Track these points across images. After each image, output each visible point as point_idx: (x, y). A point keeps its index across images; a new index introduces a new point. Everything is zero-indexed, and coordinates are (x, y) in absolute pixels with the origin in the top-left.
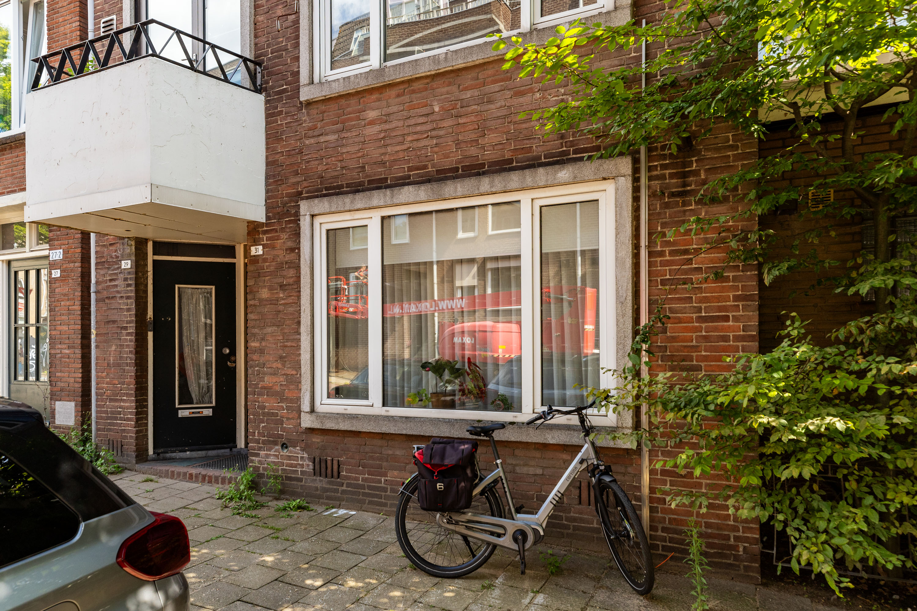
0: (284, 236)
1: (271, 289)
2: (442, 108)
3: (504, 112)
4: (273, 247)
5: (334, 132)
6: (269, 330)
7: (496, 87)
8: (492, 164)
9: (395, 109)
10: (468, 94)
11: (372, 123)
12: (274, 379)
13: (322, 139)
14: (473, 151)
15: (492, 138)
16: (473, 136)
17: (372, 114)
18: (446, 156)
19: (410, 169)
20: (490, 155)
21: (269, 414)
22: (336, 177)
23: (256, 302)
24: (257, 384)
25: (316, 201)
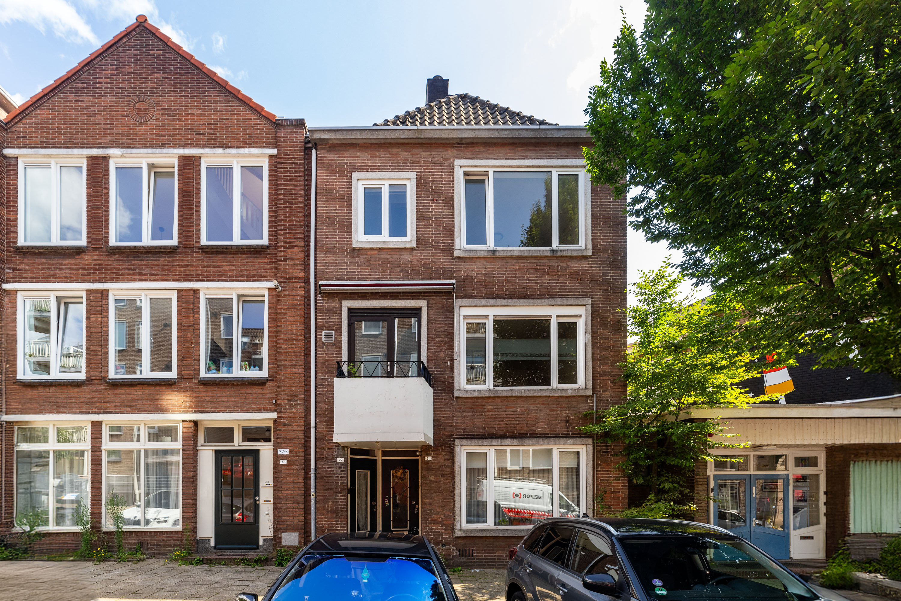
0: (443, 453)
1: (436, 476)
2: (521, 410)
3: (546, 416)
4: (438, 458)
5: (471, 411)
6: (435, 494)
7: (543, 406)
8: (541, 434)
9: (500, 407)
10: (532, 407)
11: (489, 411)
12: (438, 516)
13: (464, 414)
14: (534, 428)
15: (541, 425)
16: (534, 423)
17: (489, 407)
18: (522, 429)
19: (507, 432)
20: (540, 431)
21: (435, 532)
22: (471, 431)
23: (428, 482)
24: (428, 519)
25: (464, 440)
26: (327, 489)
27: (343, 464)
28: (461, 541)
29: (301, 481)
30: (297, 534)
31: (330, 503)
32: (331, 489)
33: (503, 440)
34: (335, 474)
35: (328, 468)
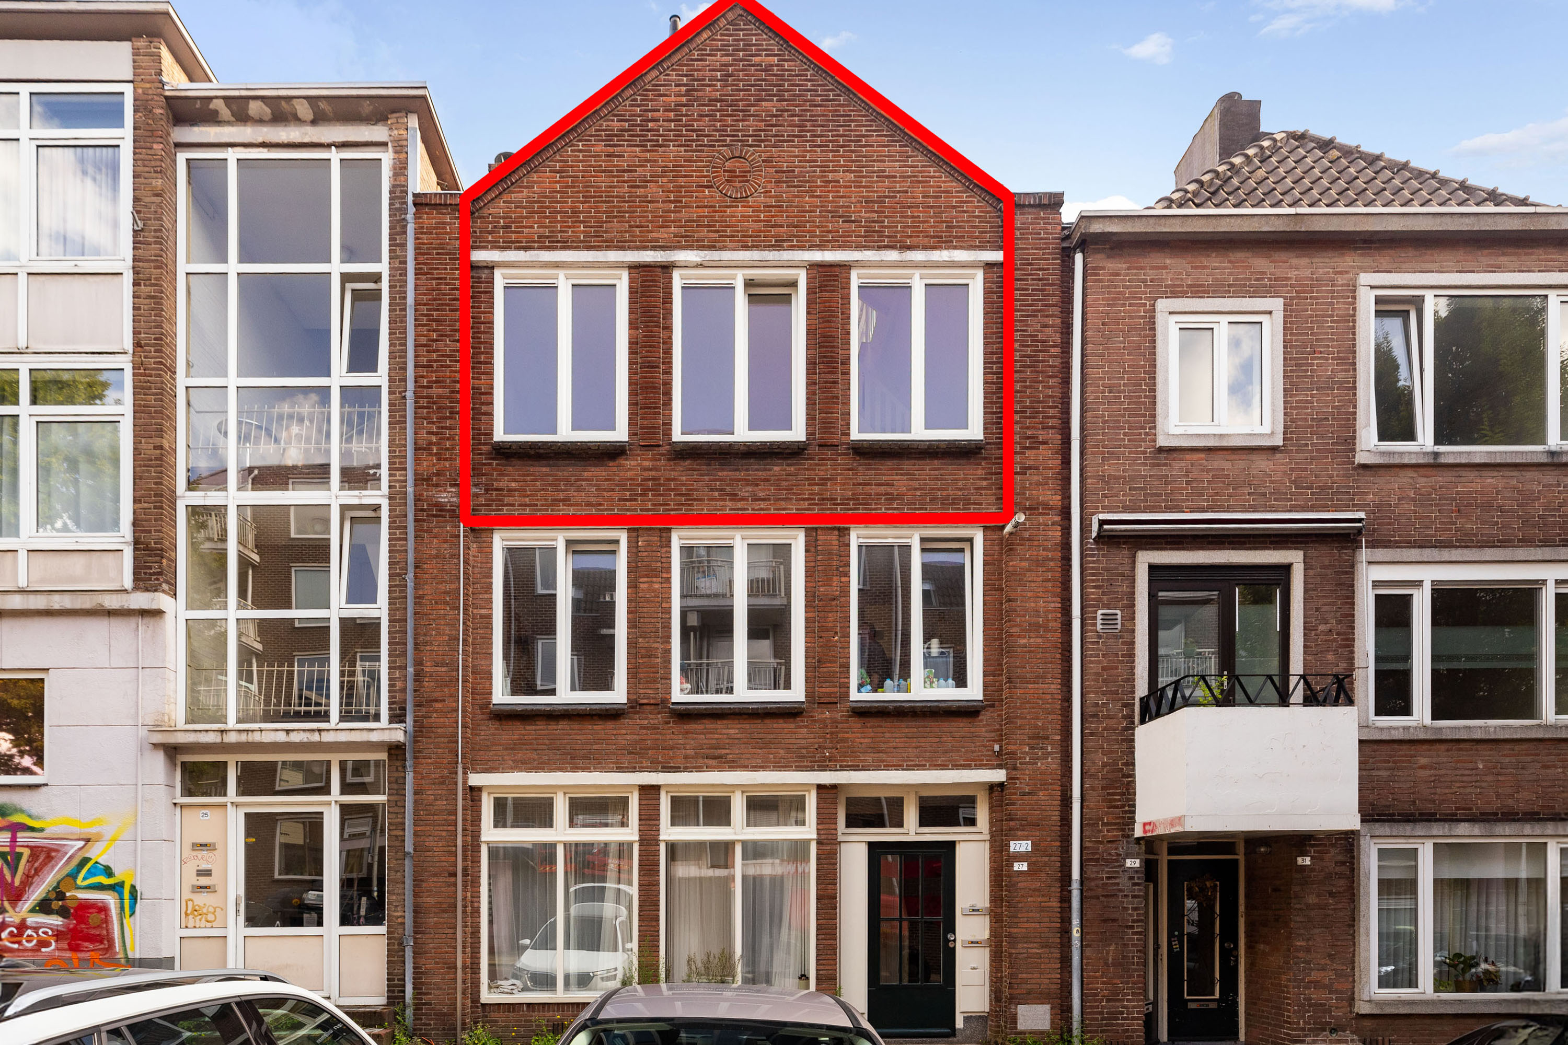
0: (1333, 851)
1: (1319, 896)
2: (1485, 767)
3: (1534, 777)
4: (1322, 859)
5: (1386, 769)
6: (1316, 931)
7: (1529, 758)
8: (1525, 814)
9: (1445, 760)
10: (1507, 759)
11: (1422, 767)
12: (1322, 974)
13: (1374, 773)
14: (1510, 802)
15: (1523, 795)
16: (1510, 791)
17: (1423, 761)
18: (1489, 803)
19: (1457, 809)
20: (1522, 807)
22: (1388, 806)
23: (1303, 906)
25: (1377, 825)
26: (1105, 921)
27: (1137, 872)
28: (1367, 1023)
29: (1055, 904)
30: (1047, 1008)
31: (1112, 948)
32: (1114, 920)
33: (1453, 825)
34: (1120, 890)
35: (1108, 878)
